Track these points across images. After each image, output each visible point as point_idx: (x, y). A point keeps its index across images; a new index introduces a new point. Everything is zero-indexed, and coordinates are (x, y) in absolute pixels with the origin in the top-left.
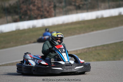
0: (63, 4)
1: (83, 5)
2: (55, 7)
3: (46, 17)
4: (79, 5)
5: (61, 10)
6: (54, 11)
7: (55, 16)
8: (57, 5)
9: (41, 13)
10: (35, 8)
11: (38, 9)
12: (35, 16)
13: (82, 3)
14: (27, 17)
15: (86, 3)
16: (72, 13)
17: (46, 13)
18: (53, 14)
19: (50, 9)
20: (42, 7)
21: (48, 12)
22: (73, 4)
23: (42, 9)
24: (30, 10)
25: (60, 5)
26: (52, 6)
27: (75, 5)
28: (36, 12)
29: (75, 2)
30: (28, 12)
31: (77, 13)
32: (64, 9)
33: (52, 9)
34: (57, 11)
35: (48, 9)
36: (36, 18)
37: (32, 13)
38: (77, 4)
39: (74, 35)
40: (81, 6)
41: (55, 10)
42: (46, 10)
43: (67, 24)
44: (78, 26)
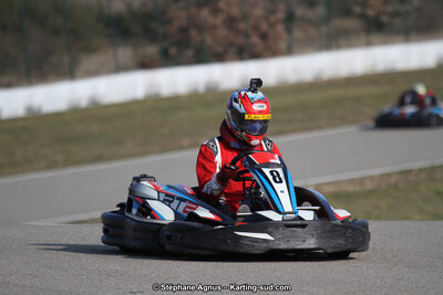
0: (321, 10)
1: (394, 15)
2: (290, 18)
3: (255, 56)
4: (379, 14)
5: (312, 32)
6: (284, 35)
7: (289, 52)
8: (300, 11)
9: (240, 40)
10: (218, 21)
11: (231, 22)
12: (219, 49)
13: (390, 8)
14: (190, 53)
16: (350, 45)
17: (255, 40)
18: (283, 45)
19: (272, 26)
20: (245, 17)
21: (264, 36)
22: (357, 9)
23: (242, 26)
24: (201, 28)
25: (310, 13)
26: (281, 15)
27: (363, 16)
28: (223, 32)
29: (364, 5)
30: (193, 33)
31: (369, 44)
32: (324, 30)
33: (280, 28)
34: (298, 33)
35: (264, 26)
36: (220, 57)
37: (208, 40)
38: (371, 13)
40: (385, 19)
41: (289, 30)
42: (256, 28)
43: (332, 84)
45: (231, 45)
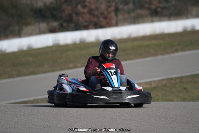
0: (131, 6)
1: (163, 9)
2: (117, 10)
3: (102, 27)
4: (157, 8)
5: (127, 16)
6: (115, 18)
7: (117, 25)
8: (121, 7)
9: (95, 20)
10: (86, 11)
11: (90, 12)
12: (85, 24)
13: (161, 5)
14: (72, 25)
15: (167, 5)
16: (144, 22)
17: (102, 19)
18: (114, 22)
19: (109, 13)
20: (97, 9)
21: (106, 18)
22: (147, 6)
23: (96, 13)
24: (77, 14)
25: (126, 8)
26: (113, 8)
27: (149, 9)
28: (87, 16)
29: (150, 3)
30: (74, 16)
31: (152, 22)
32: (132, 15)
33: (113, 14)
34: (120, 17)
35: (106, 13)
36: (86, 28)
37: (80, 19)
38: (153, 7)
39: (146, 57)
40: (159, 10)
41: (116, 15)
42: (103, 14)
43: (136, 39)
44: (154, 42)
45: (91, 22)
